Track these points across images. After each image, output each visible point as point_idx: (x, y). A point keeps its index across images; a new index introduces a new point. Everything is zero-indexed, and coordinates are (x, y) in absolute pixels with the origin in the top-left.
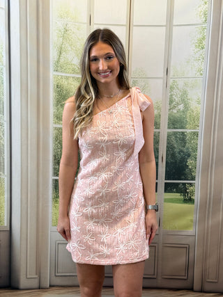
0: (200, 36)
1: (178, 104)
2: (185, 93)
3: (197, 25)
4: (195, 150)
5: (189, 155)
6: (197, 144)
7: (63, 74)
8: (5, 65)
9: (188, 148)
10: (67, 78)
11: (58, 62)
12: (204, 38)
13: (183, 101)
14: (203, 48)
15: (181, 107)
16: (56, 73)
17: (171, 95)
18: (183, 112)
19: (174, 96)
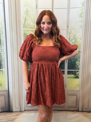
0: (81, 12)
1: (72, 40)
2: (75, 35)
3: (80, 8)
4: (79, 58)
5: (77, 60)
6: (80, 56)
7: (27, 29)
8: (3, 26)
9: (76, 57)
10: (28, 31)
11: (24, 24)
12: (82, 13)
13: (74, 38)
14: (82, 17)
15: (74, 41)
16: (24, 29)
17: (70, 36)
18: (74, 43)
19: (71, 37)
